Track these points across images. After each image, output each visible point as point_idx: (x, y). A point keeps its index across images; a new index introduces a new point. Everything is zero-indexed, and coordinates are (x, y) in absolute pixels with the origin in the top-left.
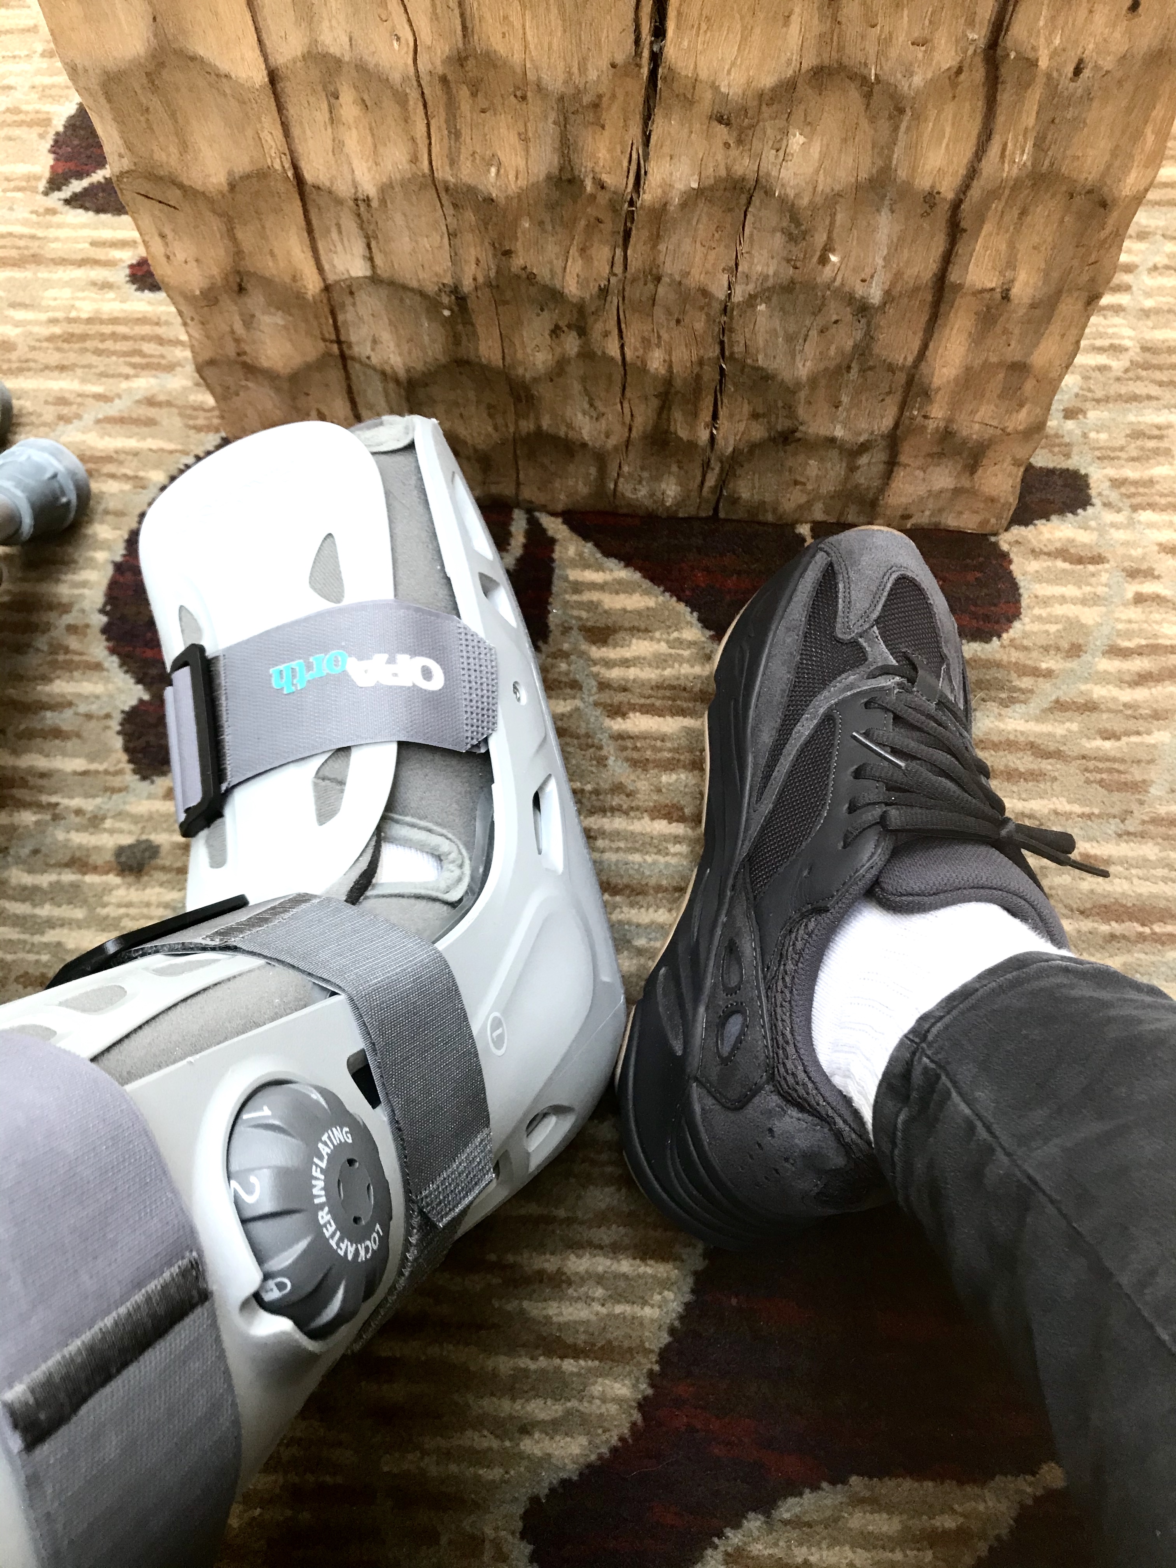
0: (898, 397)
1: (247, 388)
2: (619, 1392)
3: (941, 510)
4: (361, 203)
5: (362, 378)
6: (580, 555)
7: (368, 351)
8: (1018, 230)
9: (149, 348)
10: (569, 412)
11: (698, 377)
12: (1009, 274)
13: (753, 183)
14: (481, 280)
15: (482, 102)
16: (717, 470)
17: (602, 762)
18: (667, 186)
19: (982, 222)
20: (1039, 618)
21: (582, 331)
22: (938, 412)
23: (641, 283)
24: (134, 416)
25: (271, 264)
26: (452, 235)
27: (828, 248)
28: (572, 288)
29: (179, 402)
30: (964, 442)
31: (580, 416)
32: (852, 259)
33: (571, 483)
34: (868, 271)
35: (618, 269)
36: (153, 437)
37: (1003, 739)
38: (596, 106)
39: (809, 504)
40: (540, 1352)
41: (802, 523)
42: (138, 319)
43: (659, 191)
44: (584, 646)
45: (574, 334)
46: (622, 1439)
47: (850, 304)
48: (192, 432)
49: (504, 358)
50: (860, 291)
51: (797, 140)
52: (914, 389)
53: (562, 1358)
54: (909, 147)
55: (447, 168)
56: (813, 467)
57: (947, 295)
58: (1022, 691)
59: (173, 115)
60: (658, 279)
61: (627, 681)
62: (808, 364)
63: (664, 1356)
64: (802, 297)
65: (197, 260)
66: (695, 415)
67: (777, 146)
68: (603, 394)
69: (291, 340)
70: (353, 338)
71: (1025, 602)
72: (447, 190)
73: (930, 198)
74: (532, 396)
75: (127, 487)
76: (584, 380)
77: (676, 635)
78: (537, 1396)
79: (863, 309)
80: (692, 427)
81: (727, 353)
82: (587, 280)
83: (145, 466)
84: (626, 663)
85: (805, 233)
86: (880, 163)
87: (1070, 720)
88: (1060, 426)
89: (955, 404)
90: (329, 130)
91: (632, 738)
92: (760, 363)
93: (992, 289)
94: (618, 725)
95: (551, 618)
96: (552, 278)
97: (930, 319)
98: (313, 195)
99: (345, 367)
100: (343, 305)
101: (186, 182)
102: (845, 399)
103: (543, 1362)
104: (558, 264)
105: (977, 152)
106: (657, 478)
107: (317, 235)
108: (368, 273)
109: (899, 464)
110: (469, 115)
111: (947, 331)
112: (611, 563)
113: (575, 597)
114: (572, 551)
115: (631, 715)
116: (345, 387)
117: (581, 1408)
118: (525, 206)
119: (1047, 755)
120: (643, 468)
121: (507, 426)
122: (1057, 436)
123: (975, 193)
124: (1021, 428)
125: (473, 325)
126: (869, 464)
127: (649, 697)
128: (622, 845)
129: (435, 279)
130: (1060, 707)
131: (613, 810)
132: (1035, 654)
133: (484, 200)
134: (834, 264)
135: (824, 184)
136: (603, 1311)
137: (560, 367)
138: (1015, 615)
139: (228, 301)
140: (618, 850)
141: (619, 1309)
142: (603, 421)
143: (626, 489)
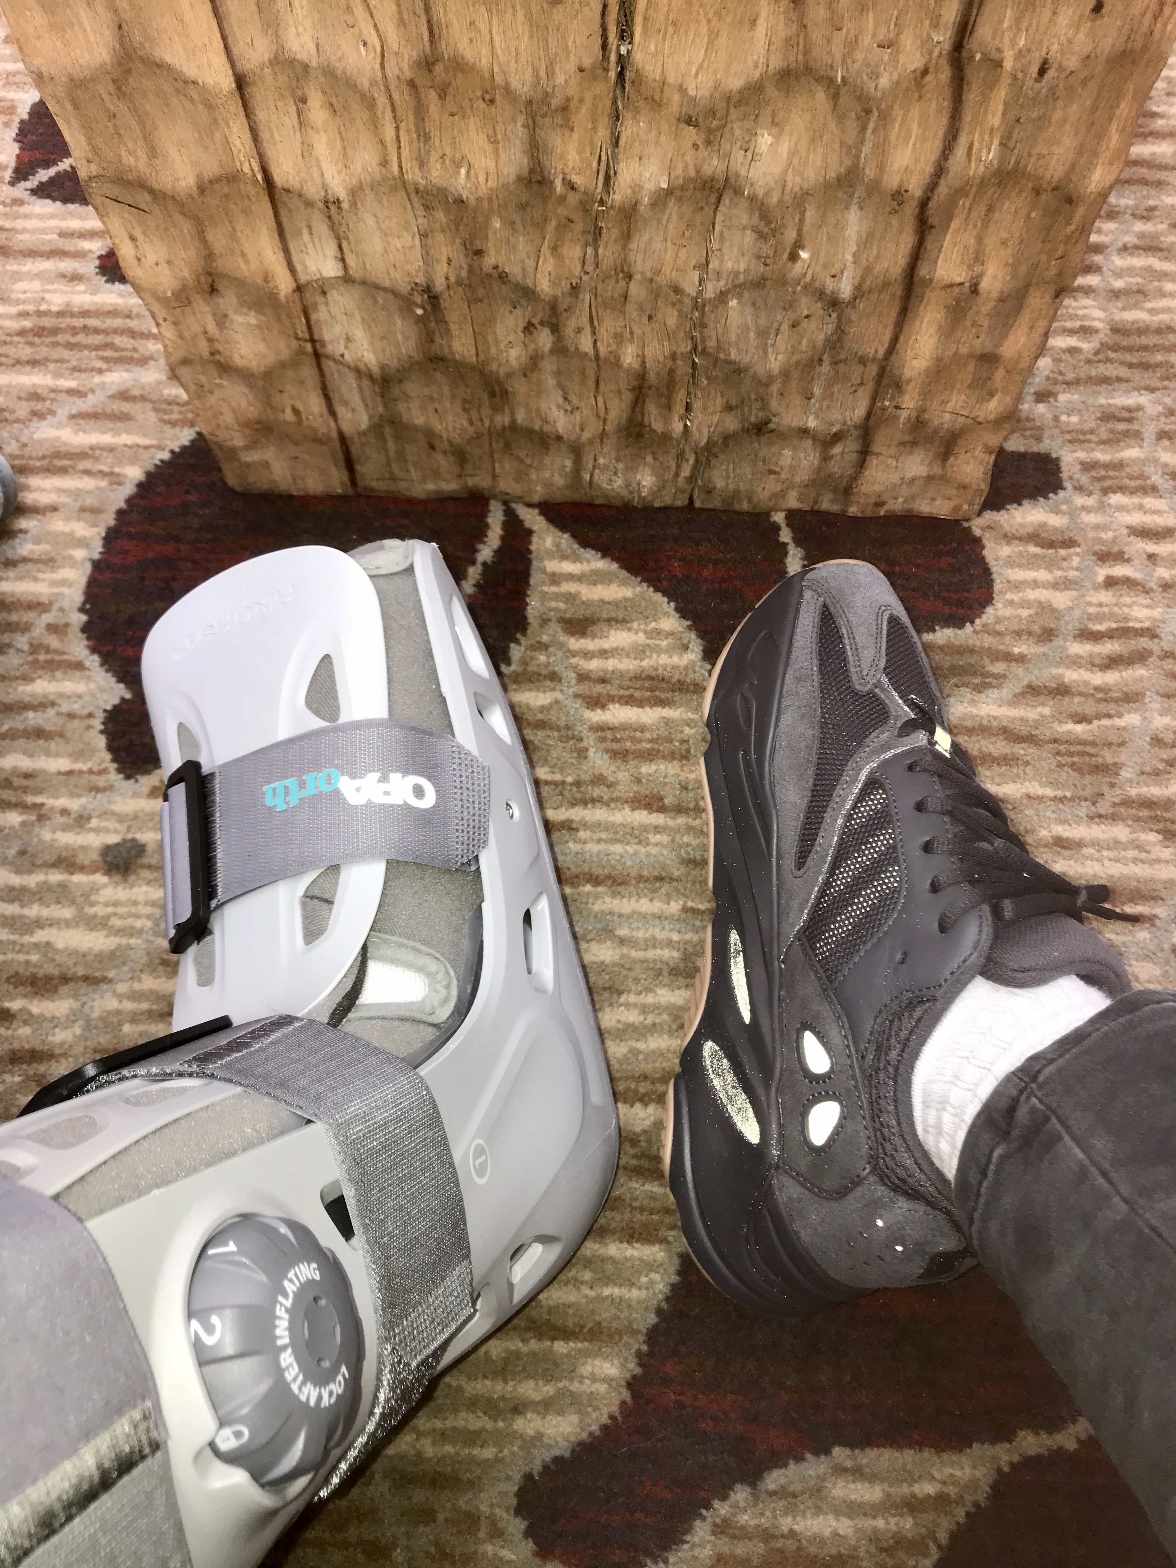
0: (870, 386)
1: (221, 386)
2: (608, 1372)
3: (913, 497)
4: (330, 204)
5: (336, 375)
6: (558, 545)
7: (341, 349)
8: (985, 225)
9: (120, 341)
10: (543, 406)
11: (671, 372)
12: (978, 269)
13: (722, 182)
14: (453, 279)
15: (451, 106)
16: (692, 461)
17: (582, 754)
18: (636, 188)
19: (950, 219)
20: (1011, 603)
21: (555, 329)
22: (909, 402)
23: (613, 280)
24: (108, 411)
25: (242, 265)
26: (424, 235)
27: (798, 245)
28: (544, 286)
29: (154, 397)
30: (936, 432)
31: (554, 408)
32: (822, 255)
33: (547, 474)
34: (838, 266)
35: (590, 268)
36: (128, 432)
37: (976, 724)
38: (565, 109)
39: (782, 494)
40: (531, 1334)
41: (776, 511)
42: (109, 312)
43: (629, 191)
44: (562, 637)
45: (547, 331)
46: (612, 1417)
47: (820, 299)
48: (167, 428)
49: (477, 354)
50: (830, 285)
51: (765, 140)
52: (886, 381)
53: (553, 1339)
54: (876, 146)
55: (417, 170)
56: (787, 456)
57: (917, 290)
58: (996, 676)
59: (141, 122)
60: (629, 277)
61: (605, 671)
62: (780, 357)
63: (652, 1335)
64: (773, 293)
65: (168, 262)
66: (669, 408)
67: (745, 146)
68: (577, 388)
69: (264, 340)
70: (327, 336)
71: (997, 587)
72: (417, 191)
73: (899, 196)
74: (507, 392)
75: (103, 483)
76: (558, 374)
77: (653, 625)
78: (529, 1377)
79: (834, 303)
80: (667, 420)
81: (700, 349)
82: (559, 278)
83: (120, 462)
84: (604, 654)
85: (774, 231)
86: (848, 162)
87: (1043, 704)
88: (1031, 410)
89: (926, 394)
90: (298, 134)
91: (610, 729)
92: (733, 356)
93: (962, 284)
94: (597, 716)
95: (529, 610)
96: (524, 276)
97: (900, 314)
98: (282, 197)
99: (319, 366)
100: (315, 306)
101: (156, 186)
102: (817, 391)
103: (534, 1345)
104: (530, 263)
105: (944, 152)
106: (632, 469)
107: (288, 236)
108: (340, 273)
109: (872, 453)
110: (437, 117)
111: (918, 323)
112: (589, 554)
113: (554, 589)
114: (549, 542)
115: (611, 706)
116: (319, 385)
117: (573, 1388)
118: (496, 207)
119: (1019, 739)
120: (618, 460)
121: (481, 420)
122: (1028, 419)
123: (943, 190)
124: (991, 417)
125: (446, 322)
126: (843, 453)
127: (628, 688)
128: (604, 835)
129: (407, 279)
130: (1033, 691)
131: (593, 800)
132: (1007, 639)
133: (455, 201)
134: (804, 261)
135: (794, 182)
136: (591, 1293)
137: (534, 361)
138: (988, 599)
139: (201, 302)
140: (600, 841)
141: (607, 1292)
142: (578, 415)
143: (601, 478)
